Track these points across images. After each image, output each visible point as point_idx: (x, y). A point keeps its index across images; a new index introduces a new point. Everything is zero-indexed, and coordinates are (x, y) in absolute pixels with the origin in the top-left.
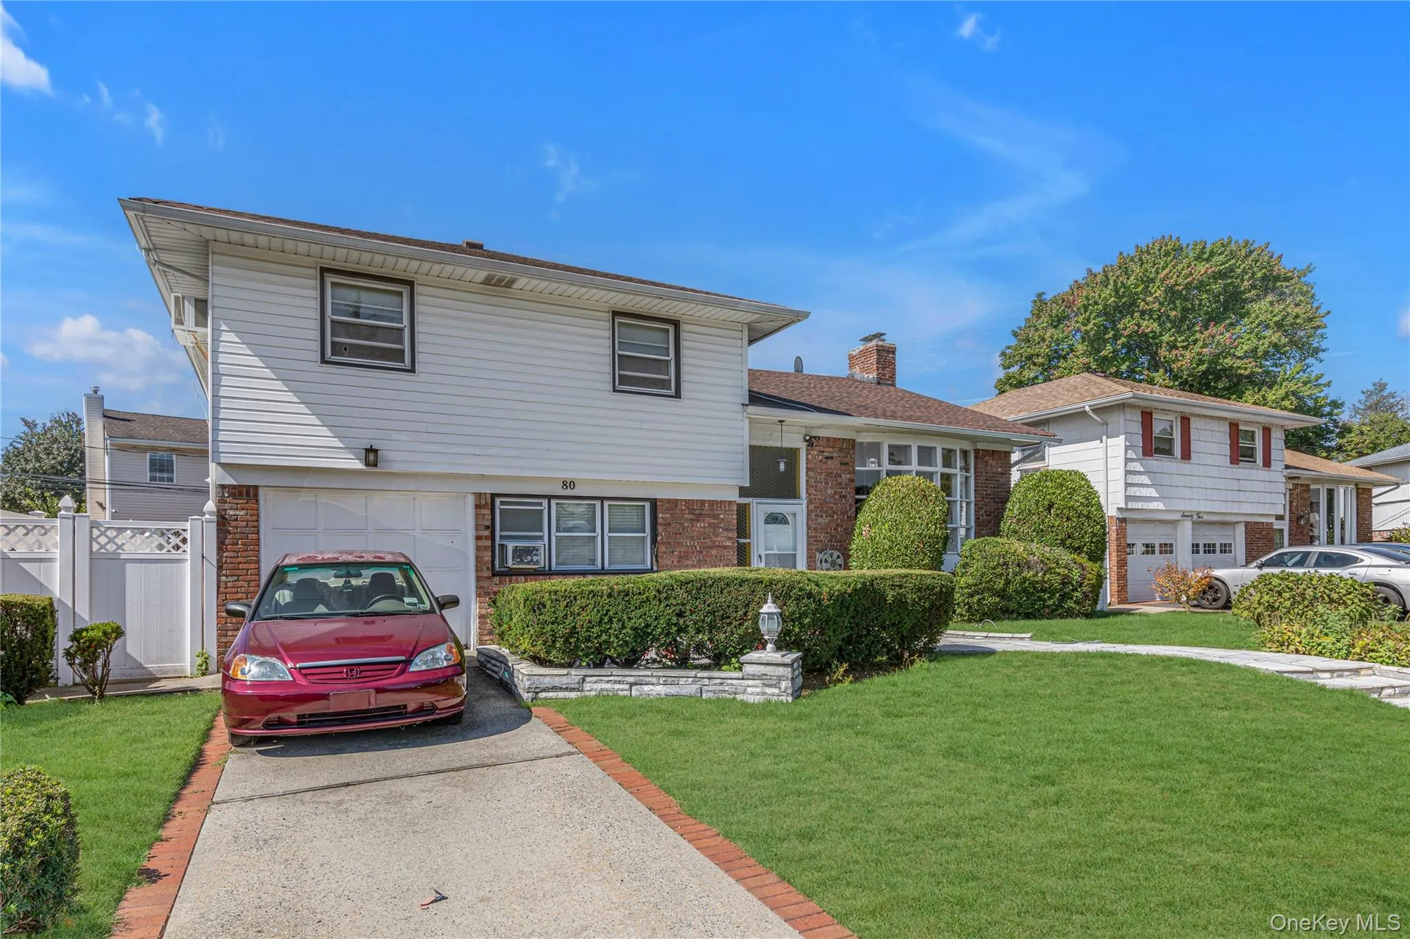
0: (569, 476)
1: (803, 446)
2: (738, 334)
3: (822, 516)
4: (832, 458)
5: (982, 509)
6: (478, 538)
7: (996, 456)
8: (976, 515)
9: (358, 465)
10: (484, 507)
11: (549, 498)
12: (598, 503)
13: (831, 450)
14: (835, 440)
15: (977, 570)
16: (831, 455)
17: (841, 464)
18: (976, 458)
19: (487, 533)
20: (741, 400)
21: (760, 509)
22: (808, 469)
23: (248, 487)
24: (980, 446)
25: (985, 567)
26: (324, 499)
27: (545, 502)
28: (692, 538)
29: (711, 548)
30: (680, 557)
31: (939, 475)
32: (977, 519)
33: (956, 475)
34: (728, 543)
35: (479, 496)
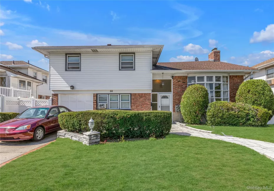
0: (111, 89)
1: (171, 79)
2: (150, 54)
3: (177, 96)
4: (180, 81)
5: (232, 93)
6: (94, 103)
7: (237, 77)
8: (230, 94)
9: (70, 89)
10: (95, 96)
11: (108, 94)
12: (119, 95)
13: (180, 79)
14: (181, 76)
15: (212, 110)
16: (180, 80)
17: (183, 82)
18: (230, 78)
19: (95, 101)
20: (150, 69)
21: (160, 95)
22: (173, 84)
23: (56, 94)
24: (231, 75)
25: (215, 110)
26: (70, 96)
27: (108, 95)
28: (140, 102)
29: (144, 104)
30: (137, 107)
31: (214, 84)
32: (230, 95)
33: (221, 83)
34: (149, 103)
35: (94, 94)
